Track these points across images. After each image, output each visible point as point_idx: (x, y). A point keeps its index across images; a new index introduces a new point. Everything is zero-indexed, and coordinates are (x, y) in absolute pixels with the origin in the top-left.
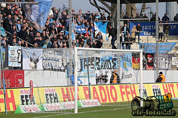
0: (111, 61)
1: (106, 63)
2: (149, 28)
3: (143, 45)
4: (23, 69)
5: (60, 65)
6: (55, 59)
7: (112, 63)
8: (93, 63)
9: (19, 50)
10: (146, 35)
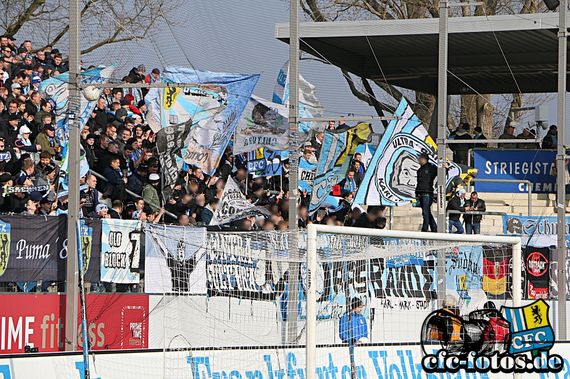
0: (418, 268)
1: (403, 276)
2: (534, 169)
3: (515, 222)
4: (146, 291)
5: (261, 280)
6: (245, 261)
7: (421, 276)
8: (363, 274)
9: (136, 232)
10: (525, 192)
